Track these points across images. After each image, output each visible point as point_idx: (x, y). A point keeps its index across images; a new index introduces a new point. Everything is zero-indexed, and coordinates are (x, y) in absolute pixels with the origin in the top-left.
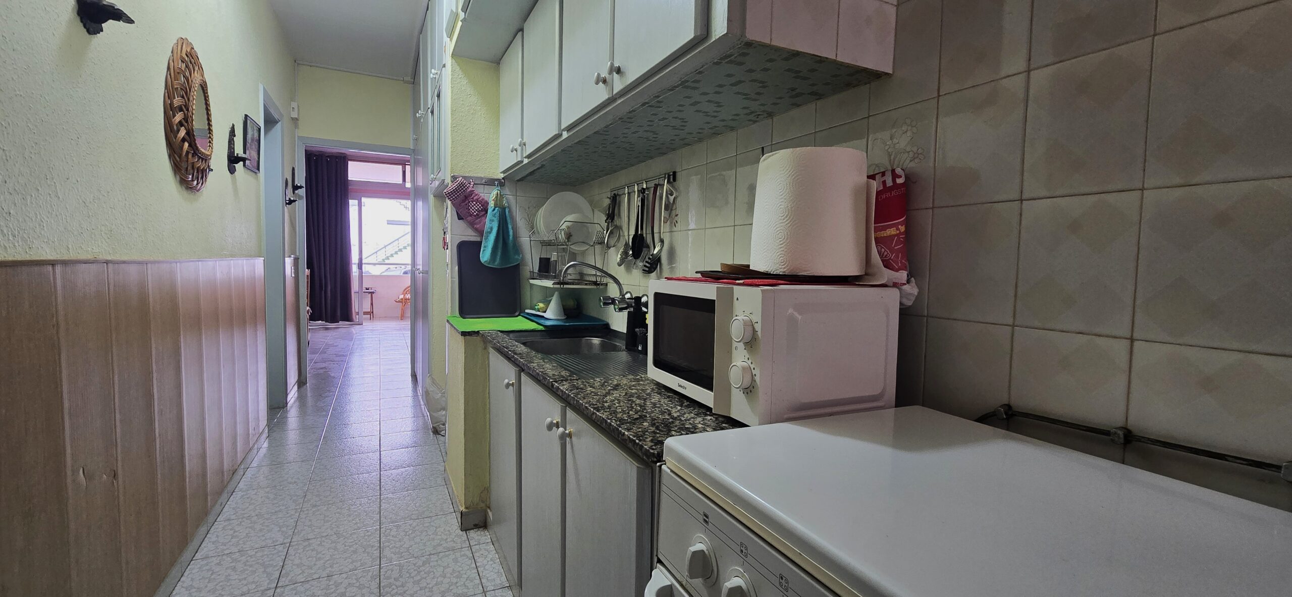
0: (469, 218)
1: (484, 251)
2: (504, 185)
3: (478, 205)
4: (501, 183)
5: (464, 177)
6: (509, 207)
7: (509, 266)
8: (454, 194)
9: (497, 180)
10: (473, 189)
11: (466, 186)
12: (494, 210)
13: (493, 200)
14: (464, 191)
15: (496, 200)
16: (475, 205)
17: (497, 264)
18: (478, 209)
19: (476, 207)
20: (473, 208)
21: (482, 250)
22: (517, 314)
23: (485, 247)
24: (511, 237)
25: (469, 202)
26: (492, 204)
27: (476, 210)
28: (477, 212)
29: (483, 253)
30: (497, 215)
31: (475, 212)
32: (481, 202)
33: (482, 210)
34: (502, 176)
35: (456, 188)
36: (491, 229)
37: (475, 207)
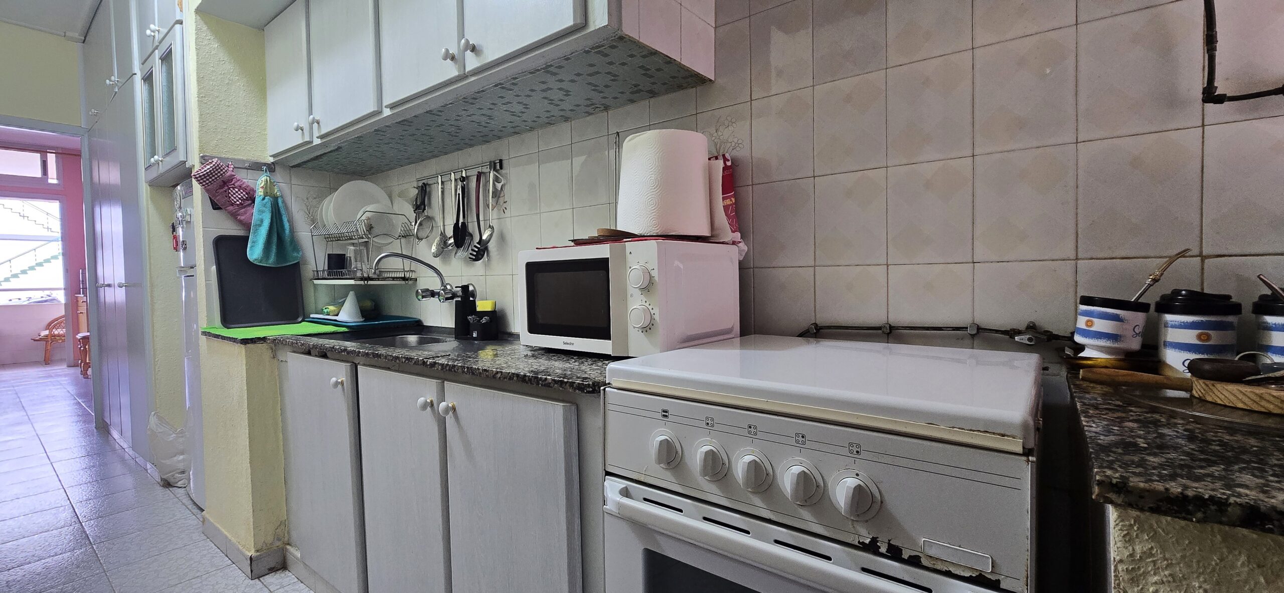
0: (231, 208)
1: (252, 247)
2: (275, 171)
3: (242, 193)
4: (271, 168)
5: (219, 158)
6: (282, 197)
7: (288, 264)
8: (208, 178)
9: (265, 164)
10: (233, 173)
11: (224, 169)
12: (264, 199)
13: (262, 187)
14: (221, 175)
15: (265, 188)
16: (237, 192)
17: (271, 262)
18: (242, 197)
19: (239, 195)
20: (235, 196)
21: (249, 245)
22: (300, 319)
23: (253, 242)
24: (287, 231)
25: (229, 189)
26: (260, 193)
27: (240, 199)
28: (240, 201)
29: (250, 250)
30: (269, 205)
31: (238, 201)
32: (246, 189)
33: (247, 199)
34: (271, 160)
35: (210, 171)
36: (262, 221)
37: (237, 194)
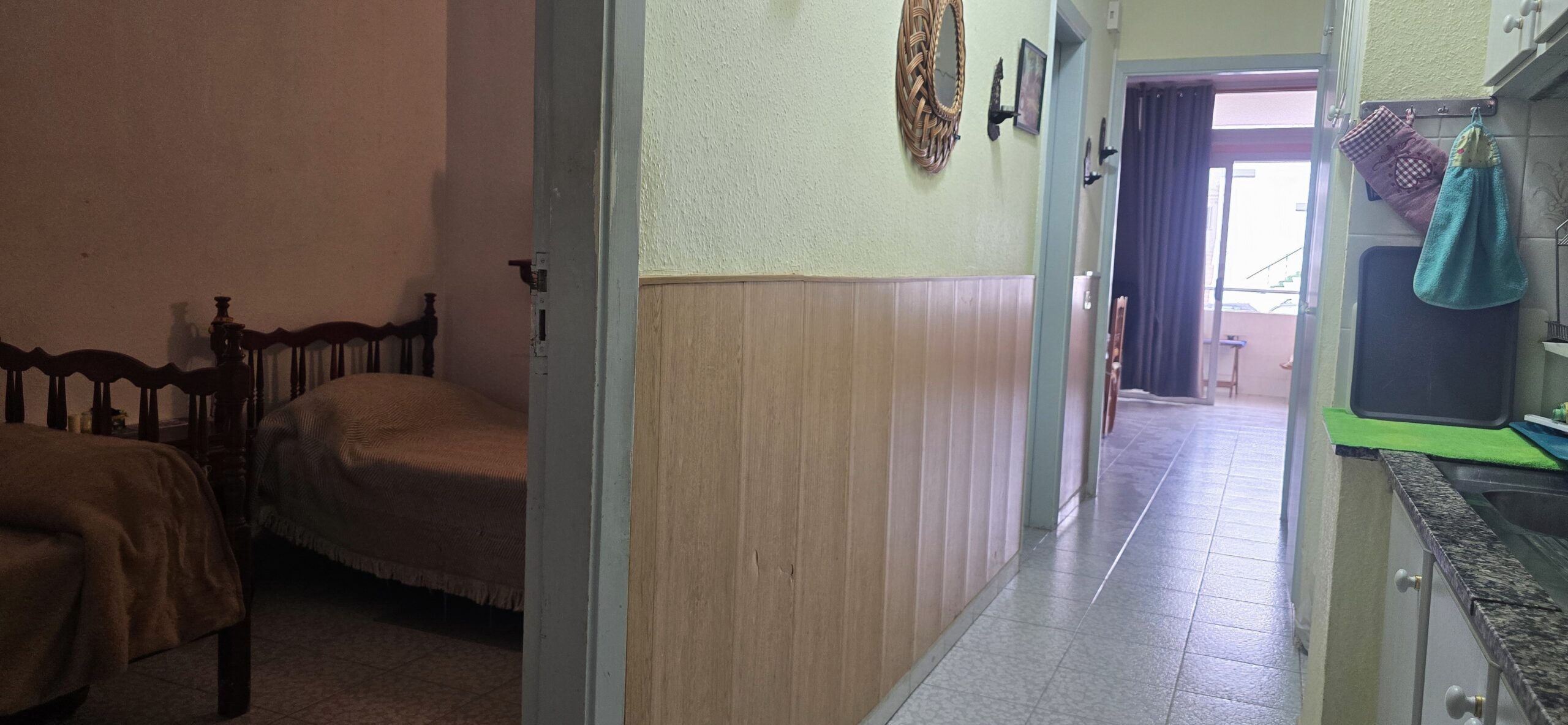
0: (1395, 197)
1: (1424, 269)
2: (1496, 113)
3: (1420, 166)
4: (1487, 110)
5: (1392, 106)
6: (1502, 165)
7: (1492, 305)
8: (1363, 144)
9: (1474, 102)
10: (1411, 130)
11: (1393, 123)
12: (1459, 174)
13: (1462, 151)
14: (1387, 135)
15: (1466, 153)
16: (1411, 165)
17: (1455, 299)
18: (1419, 174)
19: (1415, 169)
20: (1406, 173)
21: (1419, 267)
23: (1427, 260)
24: (1501, 237)
25: (1398, 160)
26: (1455, 161)
27: (1414, 177)
28: (1415, 182)
29: (1420, 274)
30: (1468, 186)
31: (1410, 181)
32: (1429, 158)
33: (1429, 177)
34: (1491, 91)
35: (1367, 132)
36: (1449, 218)
37: (1410, 169)
